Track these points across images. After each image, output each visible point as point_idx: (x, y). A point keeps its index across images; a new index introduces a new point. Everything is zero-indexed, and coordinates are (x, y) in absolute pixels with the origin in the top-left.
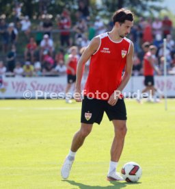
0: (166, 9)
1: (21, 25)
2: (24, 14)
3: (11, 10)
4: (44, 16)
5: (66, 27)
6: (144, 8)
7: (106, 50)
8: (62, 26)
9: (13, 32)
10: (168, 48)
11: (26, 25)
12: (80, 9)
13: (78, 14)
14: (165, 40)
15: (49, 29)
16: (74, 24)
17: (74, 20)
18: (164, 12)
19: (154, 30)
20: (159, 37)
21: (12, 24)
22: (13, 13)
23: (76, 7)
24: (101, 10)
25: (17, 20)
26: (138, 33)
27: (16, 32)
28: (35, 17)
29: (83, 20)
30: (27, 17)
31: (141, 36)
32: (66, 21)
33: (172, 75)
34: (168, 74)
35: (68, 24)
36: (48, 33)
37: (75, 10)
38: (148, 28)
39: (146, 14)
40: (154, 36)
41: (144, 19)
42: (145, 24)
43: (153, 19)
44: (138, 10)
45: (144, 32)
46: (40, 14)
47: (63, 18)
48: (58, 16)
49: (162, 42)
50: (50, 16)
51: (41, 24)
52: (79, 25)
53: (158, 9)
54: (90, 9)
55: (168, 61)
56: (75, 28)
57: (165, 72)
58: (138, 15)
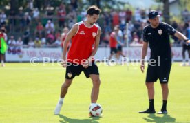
0: (128, 3)
1: (33, 14)
2: (35, 6)
3: (26, 4)
4: (48, 8)
5: (63, 15)
6: (114, 3)
7: (82, 33)
8: (59, 15)
9: (28, 19)
10: (129, 29)
11: (36, 14)
12: (72, 4)
13: (70, 7)
14: (127, 24)
15: (51, 17)
16: (67, 13)
17: (68, 11)
18: (127, 6)
19: (120, 17)
20: (123, 22)
21: (27, 14)
22: (28, 6)
23: (69, 2)
24: (85, 4)
25: (30, 11)
26: (110, 19)
27: (30, 18)
28: (42, 9)
29: (74, 11)
30: (37, 9)
31: (112, 21)
32: (62, 11)
33: (132, 47)
34: (129, 46)
35: (63, 13)
36: (51, 19)
37: (68, 5)
38: (116, 17)
39: (115, 7)
40: (120, 22)
41: (114, 10)
42: (114, 14)
43: (119, 11)
44: (110, 4)
45: (114, 19)
46: (45, 7)
47: (60, 9)
48: (57, 8)
49: (125, 25)
50: (52, 8)
51: (46, 13)
52: (71, 14)
53: (123, 4)
54: (78, 4)
55: (129, 38)
56: (68, 16)
57: (127, 45)
58: (110, 8)
